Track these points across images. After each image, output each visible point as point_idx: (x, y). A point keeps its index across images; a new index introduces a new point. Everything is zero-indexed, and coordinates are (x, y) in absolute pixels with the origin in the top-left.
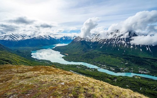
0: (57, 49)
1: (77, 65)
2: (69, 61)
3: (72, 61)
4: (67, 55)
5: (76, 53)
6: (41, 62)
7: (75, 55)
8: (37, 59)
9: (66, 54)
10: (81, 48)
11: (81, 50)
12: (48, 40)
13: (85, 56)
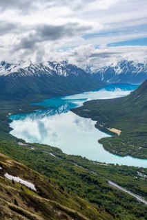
0: (86, 111)
1: (140, 169)
2: (118, 155)
4: (118, 132)
6: (33, 151)
8: (23, 141)
9: (113, 130)
12: (63, 76)
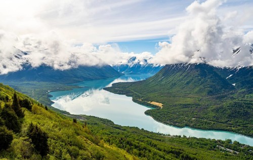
0: (118, 90)
2: (175, 126)
3: (187, 126)
4: (160, 105)
5: (189, 101)
7: (186, 106)
9: (154, 103)
10: (201, 87)
11: (200, 91)
13: (229, 112)
